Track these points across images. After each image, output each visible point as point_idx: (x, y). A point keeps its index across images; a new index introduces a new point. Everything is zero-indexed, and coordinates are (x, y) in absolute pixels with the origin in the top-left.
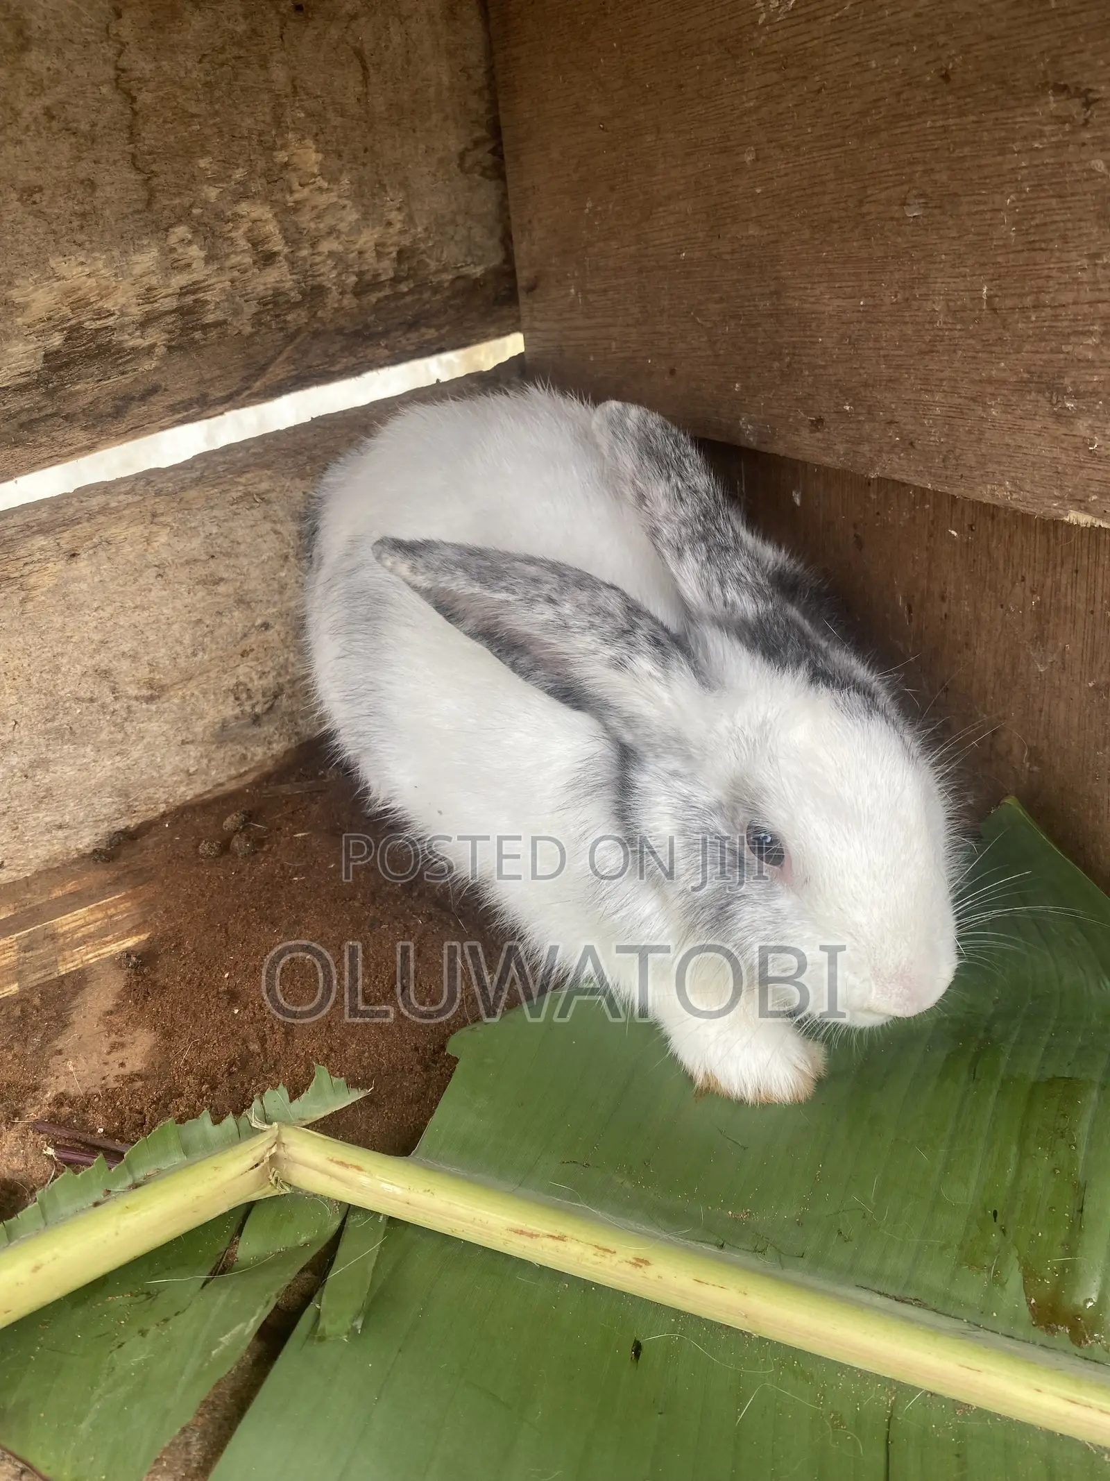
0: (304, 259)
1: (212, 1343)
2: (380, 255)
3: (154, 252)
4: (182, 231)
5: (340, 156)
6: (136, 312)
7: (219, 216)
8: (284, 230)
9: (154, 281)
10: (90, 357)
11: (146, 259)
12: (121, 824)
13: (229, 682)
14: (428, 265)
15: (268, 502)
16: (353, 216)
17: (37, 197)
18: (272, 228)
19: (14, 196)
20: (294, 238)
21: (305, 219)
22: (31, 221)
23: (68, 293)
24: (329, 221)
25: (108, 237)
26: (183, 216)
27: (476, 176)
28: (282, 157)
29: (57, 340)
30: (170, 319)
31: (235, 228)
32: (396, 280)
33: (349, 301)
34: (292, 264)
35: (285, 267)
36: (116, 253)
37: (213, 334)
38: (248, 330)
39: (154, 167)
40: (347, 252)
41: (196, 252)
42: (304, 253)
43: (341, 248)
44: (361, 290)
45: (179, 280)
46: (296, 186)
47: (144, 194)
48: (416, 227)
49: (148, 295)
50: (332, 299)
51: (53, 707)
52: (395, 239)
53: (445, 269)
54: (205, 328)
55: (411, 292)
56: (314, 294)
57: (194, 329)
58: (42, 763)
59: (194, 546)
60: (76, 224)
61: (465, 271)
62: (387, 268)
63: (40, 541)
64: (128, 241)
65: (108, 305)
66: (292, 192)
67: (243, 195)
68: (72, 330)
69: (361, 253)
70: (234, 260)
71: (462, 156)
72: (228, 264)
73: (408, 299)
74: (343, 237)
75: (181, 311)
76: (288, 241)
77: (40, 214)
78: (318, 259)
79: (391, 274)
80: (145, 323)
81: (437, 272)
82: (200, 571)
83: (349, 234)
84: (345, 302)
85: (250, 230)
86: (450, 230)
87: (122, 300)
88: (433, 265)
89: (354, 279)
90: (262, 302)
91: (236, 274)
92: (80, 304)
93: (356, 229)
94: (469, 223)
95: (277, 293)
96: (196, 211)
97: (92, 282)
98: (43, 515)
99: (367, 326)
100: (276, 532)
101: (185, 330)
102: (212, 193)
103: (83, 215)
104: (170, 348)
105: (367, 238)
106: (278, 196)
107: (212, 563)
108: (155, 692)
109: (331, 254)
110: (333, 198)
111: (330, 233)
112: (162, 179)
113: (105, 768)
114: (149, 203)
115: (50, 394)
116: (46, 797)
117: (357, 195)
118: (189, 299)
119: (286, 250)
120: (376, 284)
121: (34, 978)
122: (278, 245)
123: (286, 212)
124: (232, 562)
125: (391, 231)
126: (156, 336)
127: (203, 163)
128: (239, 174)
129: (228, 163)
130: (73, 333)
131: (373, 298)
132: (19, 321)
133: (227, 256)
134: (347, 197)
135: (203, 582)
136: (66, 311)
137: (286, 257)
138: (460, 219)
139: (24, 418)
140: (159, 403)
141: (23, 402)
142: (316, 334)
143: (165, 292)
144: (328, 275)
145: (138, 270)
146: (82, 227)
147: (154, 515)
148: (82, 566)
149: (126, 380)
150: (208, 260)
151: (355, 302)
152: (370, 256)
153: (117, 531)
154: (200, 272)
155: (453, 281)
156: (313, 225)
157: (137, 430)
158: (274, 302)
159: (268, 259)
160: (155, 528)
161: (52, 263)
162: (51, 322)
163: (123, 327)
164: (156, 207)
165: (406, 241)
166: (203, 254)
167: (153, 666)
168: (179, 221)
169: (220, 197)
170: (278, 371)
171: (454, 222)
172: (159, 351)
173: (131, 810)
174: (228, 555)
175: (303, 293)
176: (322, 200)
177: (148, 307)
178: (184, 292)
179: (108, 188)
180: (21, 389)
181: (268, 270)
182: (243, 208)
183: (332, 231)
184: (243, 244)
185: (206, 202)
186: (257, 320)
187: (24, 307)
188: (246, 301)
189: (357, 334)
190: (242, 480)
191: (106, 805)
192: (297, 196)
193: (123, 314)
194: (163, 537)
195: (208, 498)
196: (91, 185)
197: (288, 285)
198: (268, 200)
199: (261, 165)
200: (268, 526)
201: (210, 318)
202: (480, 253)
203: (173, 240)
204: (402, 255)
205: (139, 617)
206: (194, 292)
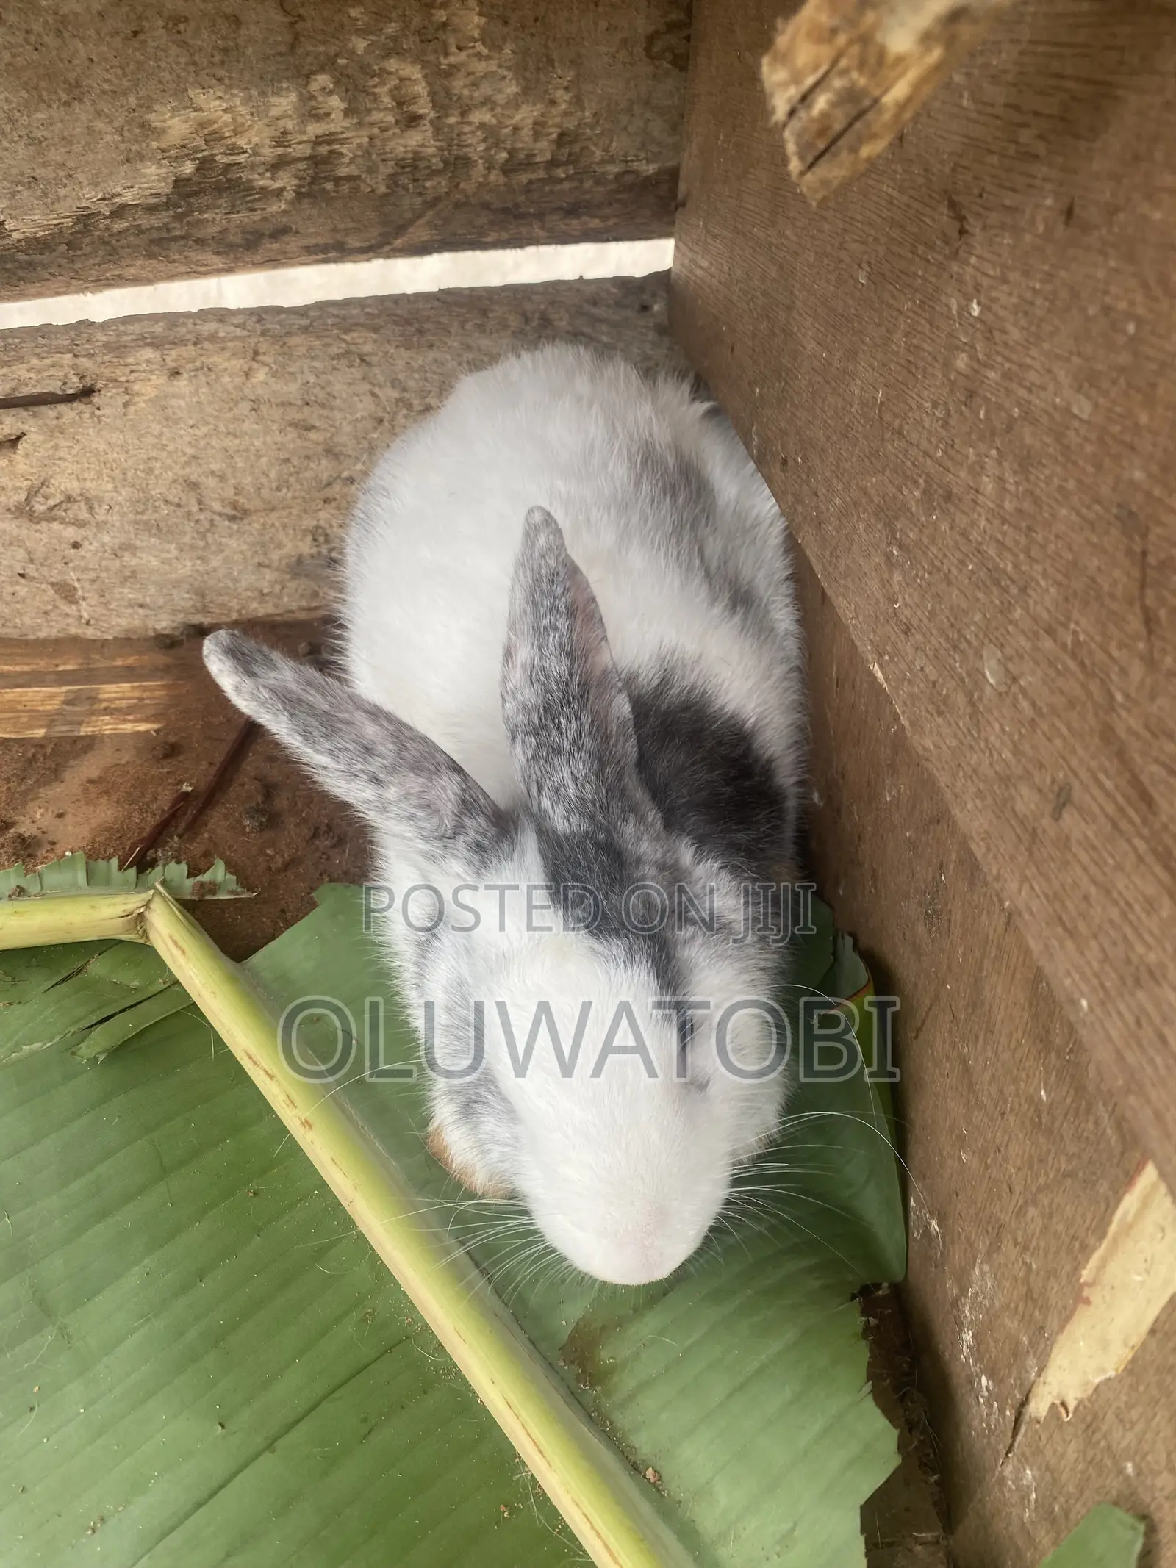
0: (451, 126)
1: (17, 1047)
2: (537, 135)
3: (293, 97)
4: (323, 80)
5: (506, 23)
6: (268, 153)
7: (365, 70)
8: (432, 94)
9: (290, 125)
10: (219, 190)
11: (285, 103)
12: (197, 619)
13: (309, 522)
14: (593, 153)
15: (369, 364)
16: (512, 89)
17: (182, 27)
18: (421, 89)
19: (161, 23)
20: (442, 102)
21: (459, 85)
22: (174, 50)
23: (202, 125)
24: (486, 89)
25: (247, 76)
26: (328, 64)
27: (666, 65)
28: (441, 15)
29: (188, 168)
30: (302, 165)
31: (383, 83)
32: (553, 163)
33: (496, 177)
34: (437, 130)
35: (428, 130)
36: (255, 93)
37: (345, 188)
38: (382, 189)
39: (302, 12)
40: (501, 125)
41: (336, 103)
42: (452, 120)
43: (494, 121)
44: (509, 169)
45: (314, 129)
46: (453, 49)
47: (288, 38)
48: (583, 110)
49: (282, 139)
50: (479, 171)
51: (143, 502)
52: (557, 120)
53: (612, 160)
54: (337, 180)
55: (568, 178)
56: (457, 164)
57: (327, 179)
58: (129, 547)
59: (292, 390)
60: (217, 59)
61: (635, 165)
62: (544, 149)
63: (149, 353)
64: (268, 82)
65: (241, 142)
66: (447, 54)
67: (394, 50)
68: (204, 161)
69: (516, 129)
70: (376, 116)
71: (651, 39)
72: (368, 119)
73: (567, 185)
74: (498, 110)
75: (314, 160)
76: (435, 105)
77: (183, 44)
78: (467, 129)
79: (548, 156)
80: (277, 166)
81: (603, 162)
82: (294, 415)
83: (505, 107)
84: (492, 177)
85: (397, 88)
86: (624, 119)
87: (255, 140)
88: (598, 154)
89: (504, 155)
90: (401, 164)
91: (376, 131)
92: (213, 138)
93: (515, 104)
94: (649, 115)
95: (417, 156)
96: (341, 61)
97: (227, 117)
98: (159, 328)
99: (517, 206)
100: (373, 394)
101: (315, 179)
102: (360, 45)
103: (225, 51)
104: (299, 195)
105: (526, 115)
106: (432, 58)
107: (306, 409)
108: (238, 514)
109: (482, 126)
110: (493, 66)
111: (483, 104)
112: (308, 24)
113: (186, 567)
114: (292, 47)
115: (179, 218)
116: (131, 577)
117: (519, 69)
118: (324, 149)
119: (433, 115)
120: (529, 164)
121: (61, 730)
122: (424, 108)
123: (439, 76)
124: (325, 412)
125: (554, 111)
126: (286, 180)
127: (354, 13)
128: (392, 28)
129: (381, 16)
130: (205, 165)
131: (524, 178)
132: (154, 144)
133: (369, 111)
134: (509, 69)
135: (294, 425)
136: (200, 142)
137: (431, 122)
138: (637, 109)
139: (155, 235)
140: (292, 244)
141: (154, 221)
142: (458, 205)
143: (299, 138)
144: (476, 147)
145: (274, 112)
146: (223, 62)
147: (256, 353)
148: (182, 384)
149: (257, 216)
150: (347, 113)
151: (502, 179)
152: (526, 133)
153: (218, 360)
154: (337, 123)
155: (618, 176)
156: (466, 92)
157: (273, 262)
158: (413, 166)
159: (412, 121)
160: (255, 365)
161: (191, 93)
162: (184, 151)
163: (253, 167)
164: (300, 51)
165: (570, 124)
166: (343, 106)
167: (238, 490)
168: (322, 69)
169: (368, 50)
170: (420, 233)
171: (629, 111)
172: (289, 195)
173: (205, 610)
174: (323, 406)
175: (446, 163)
176: (480, 67)
177: (280, 150)
178: (318, 141)
179: (253, 27)
180: (151, 209)
181: (411, 132)
182: (392, 64)
183: (488, 102)
184: (387, 101)
185: (353, 52)
186: (393, 180)
187: (160, 133)
188: (383, 160)
189: (505, 211)
190: (347, 338)
191: (184, 599)
192: (452, 59)
193: (255, 154)
194: (261, 375)
195: (310, 348)
196: (236, 21)
197: (431, 150)
198: (419, 59)
199: (416, 21)
200: (367, 387)
201: (343, 171)
202: (656, 150)
203: (314, 87)
204: (563, 139)
205: (231, 443)
206: (329, 143)
